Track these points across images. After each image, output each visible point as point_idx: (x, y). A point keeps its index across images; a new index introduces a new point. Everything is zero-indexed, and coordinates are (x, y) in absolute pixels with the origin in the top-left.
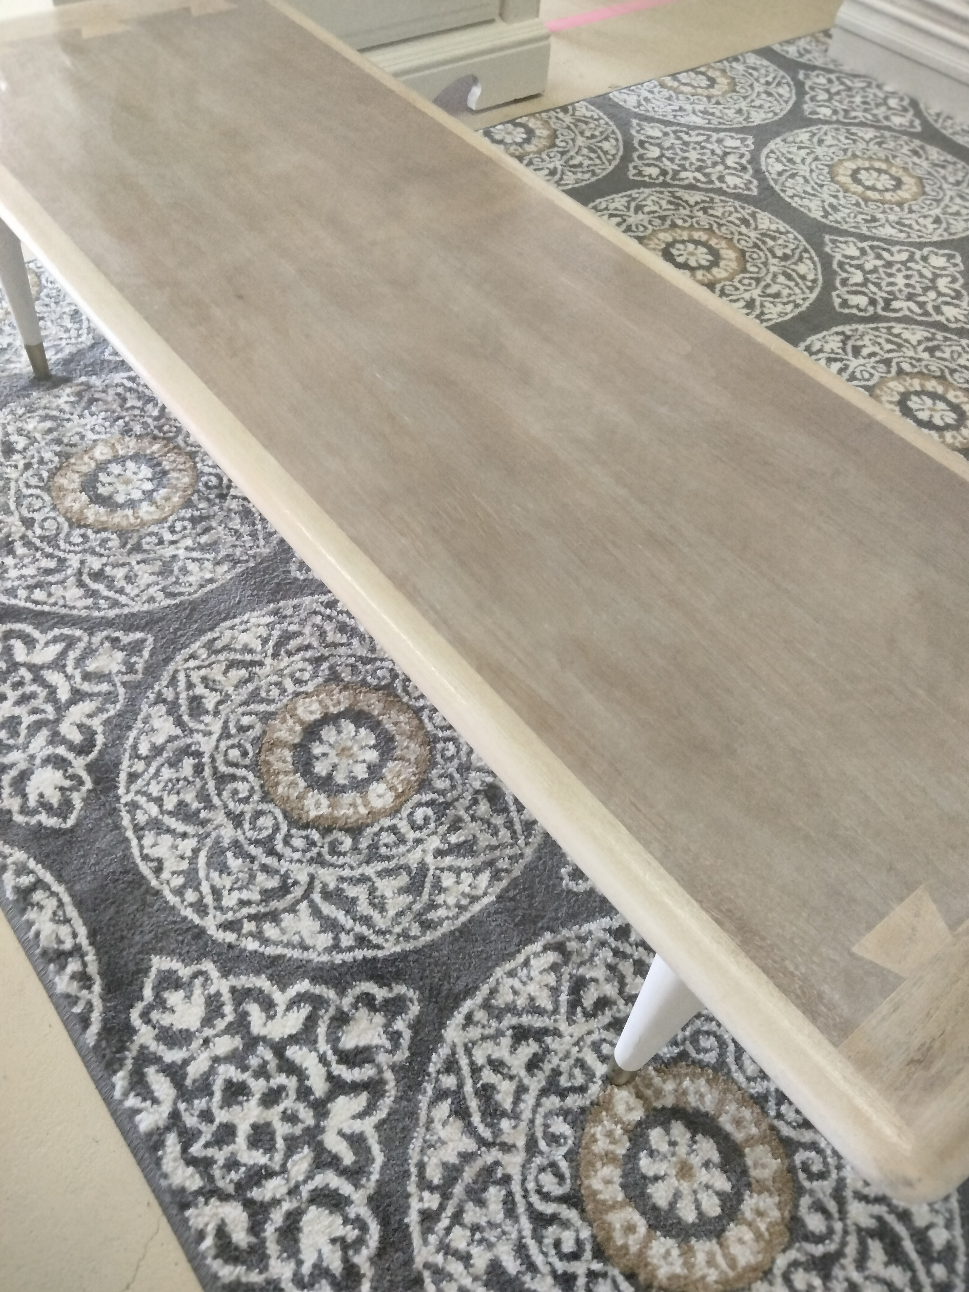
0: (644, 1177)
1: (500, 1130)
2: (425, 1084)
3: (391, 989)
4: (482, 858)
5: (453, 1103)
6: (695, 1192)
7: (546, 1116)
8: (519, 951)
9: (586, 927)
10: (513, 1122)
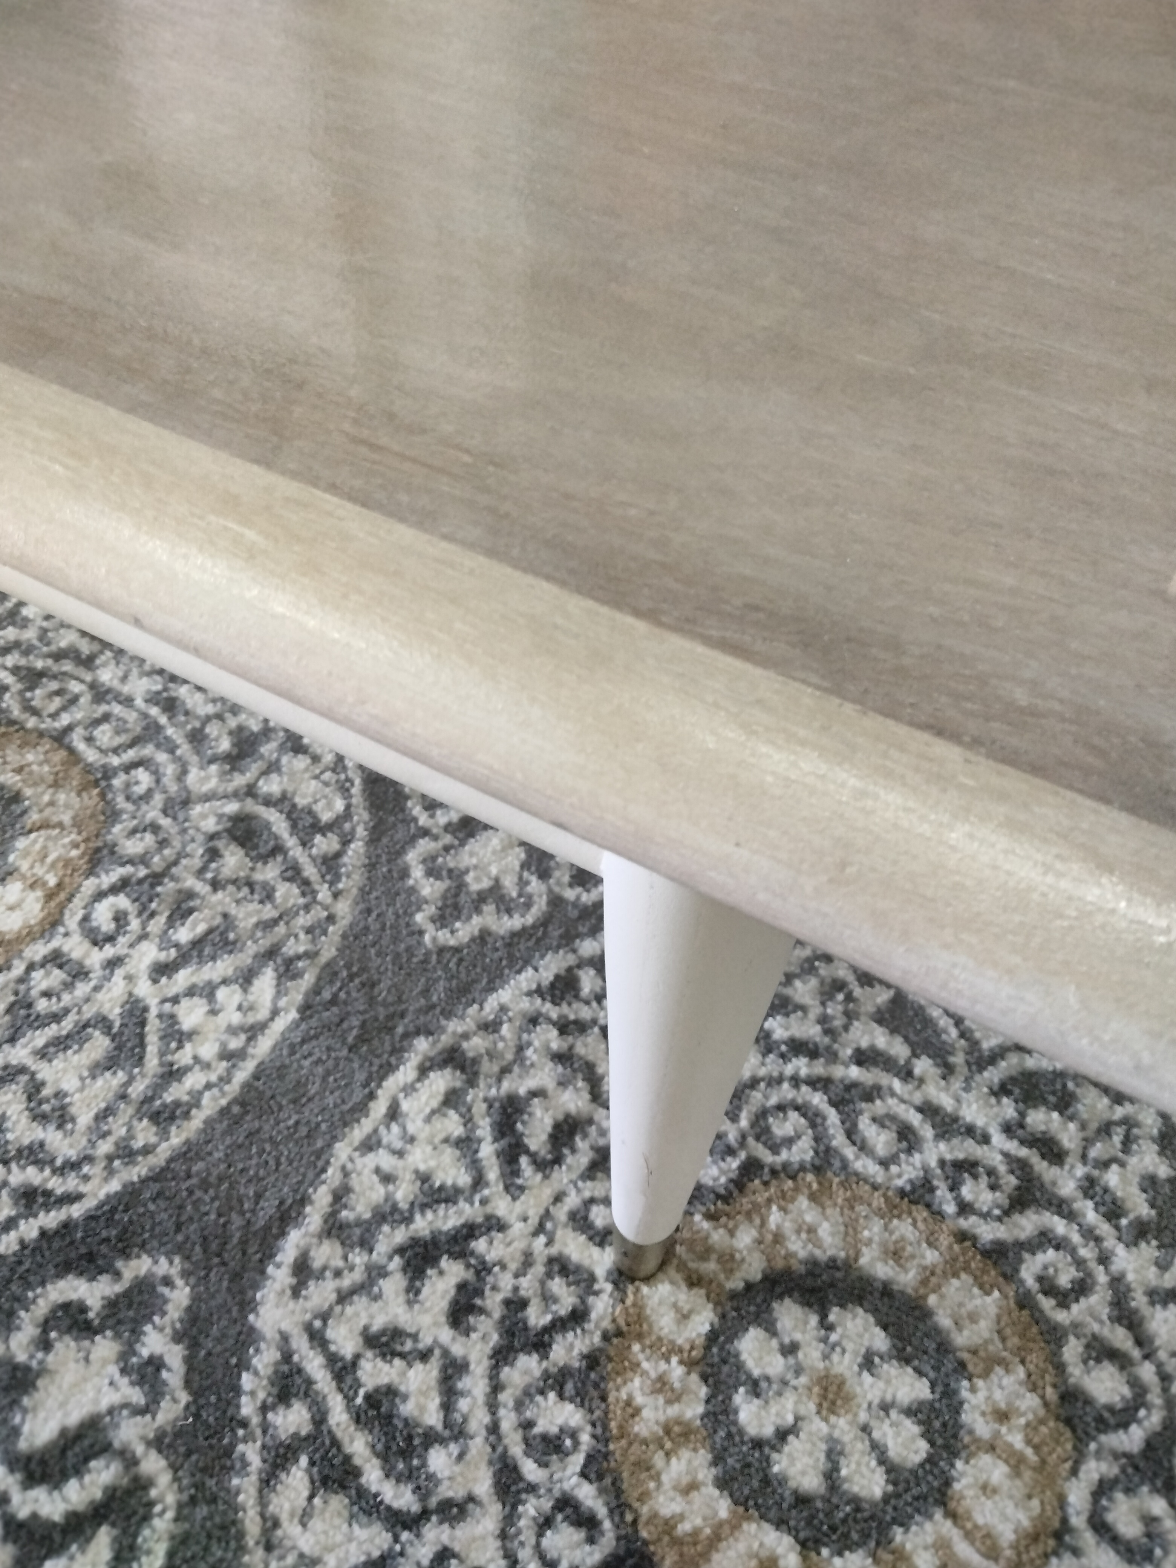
0: (758, 1444)
1: (431, 1477)
2: (241, 1447)
3: (118, 1275)
4: (251, 948)
5: (312, 1463)
6: (865, 1429)
7: (519, 1406)
8: (372, 1096)
9: (492, 1003)
10: (454, 1449)
